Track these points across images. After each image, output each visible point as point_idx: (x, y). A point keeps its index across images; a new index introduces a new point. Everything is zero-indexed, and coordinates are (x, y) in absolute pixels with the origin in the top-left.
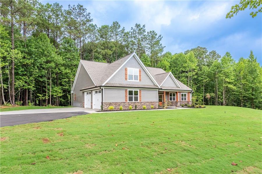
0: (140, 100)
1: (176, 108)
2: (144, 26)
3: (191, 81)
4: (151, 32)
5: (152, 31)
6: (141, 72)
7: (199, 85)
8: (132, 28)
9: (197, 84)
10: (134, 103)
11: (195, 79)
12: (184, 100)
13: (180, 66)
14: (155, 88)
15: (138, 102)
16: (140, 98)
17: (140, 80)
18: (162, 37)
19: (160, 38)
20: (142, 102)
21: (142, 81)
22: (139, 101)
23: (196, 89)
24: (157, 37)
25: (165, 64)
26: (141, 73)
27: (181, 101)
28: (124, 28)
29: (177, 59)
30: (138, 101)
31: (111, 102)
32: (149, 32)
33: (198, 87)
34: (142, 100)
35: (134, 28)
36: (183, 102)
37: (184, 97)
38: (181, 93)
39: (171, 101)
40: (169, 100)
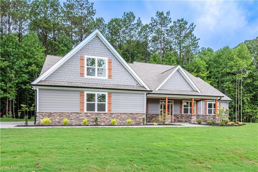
0: (109, 110)
1: (180, 125)
2: (168, 13)
3: (242, 87)
4: (179, 21)
5: (181, 20)
6: (112, 63)
7: (255, 93)
8: (152, 18)
9: (252, 92)
10: (97, 114)
11: (248, 85)
12: (213, 114)
13: (223, 65)
14: (138, 89)
15: (104, 114)
16: (109, 107)
17: (110, 76)
18: (195, 26)
19: (192, 27)
20: (113, 114)
21: (114, 78)
22: (107, 111)
23: (249, 99)
24: (187, 26)
25: (198, 63)
26: (112, 65)
27: (207, 114)
28: (139, 18)
29: (219, 56)
30: (105, 111)
31: (52, 112)
32: (176, 22)
33: (253, 96)
34: (112, 110)
35: (155, 17)
36: (211, 116)
37: (213, 109)
38: (208, 103)
39: (186, 115)
40: (183, 113)
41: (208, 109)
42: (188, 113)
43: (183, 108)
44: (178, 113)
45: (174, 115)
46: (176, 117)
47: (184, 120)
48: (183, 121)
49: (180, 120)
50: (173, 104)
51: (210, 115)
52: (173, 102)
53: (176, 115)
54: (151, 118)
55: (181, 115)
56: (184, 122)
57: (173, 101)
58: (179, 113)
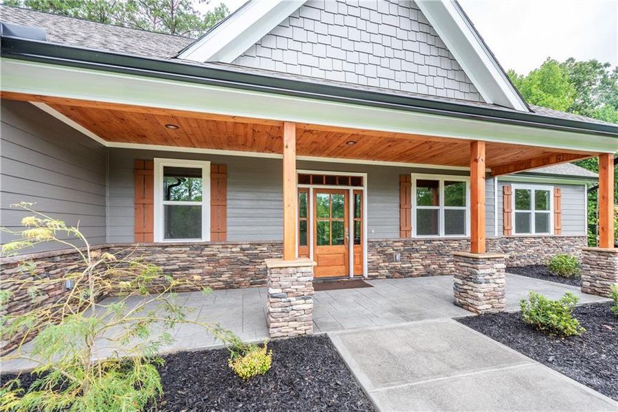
12: (533, 233)
27: (513, 233)
36: (525, 240)
37: (533, 211)
38: (514, 187)
39: (430, 241)
40: (414, 235)
41: (514, 211)
42: (436, 233)
43: (415, 207)
44: (390, 233)
45: (372, 245)
46: (382, 252)
47: (417, 265)
48: (415, 273)
49: (398, 265)
50: (365, 188)
51: (521, 239)
52: (365, 182)
53: (380, 243)
54: (243, 264)
55: (405, 243)
56: (418, 276)
57: (365, 175)
58: (396, 236)
